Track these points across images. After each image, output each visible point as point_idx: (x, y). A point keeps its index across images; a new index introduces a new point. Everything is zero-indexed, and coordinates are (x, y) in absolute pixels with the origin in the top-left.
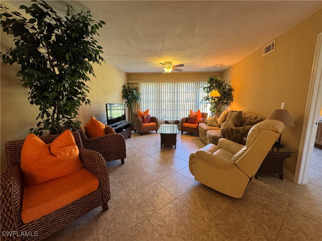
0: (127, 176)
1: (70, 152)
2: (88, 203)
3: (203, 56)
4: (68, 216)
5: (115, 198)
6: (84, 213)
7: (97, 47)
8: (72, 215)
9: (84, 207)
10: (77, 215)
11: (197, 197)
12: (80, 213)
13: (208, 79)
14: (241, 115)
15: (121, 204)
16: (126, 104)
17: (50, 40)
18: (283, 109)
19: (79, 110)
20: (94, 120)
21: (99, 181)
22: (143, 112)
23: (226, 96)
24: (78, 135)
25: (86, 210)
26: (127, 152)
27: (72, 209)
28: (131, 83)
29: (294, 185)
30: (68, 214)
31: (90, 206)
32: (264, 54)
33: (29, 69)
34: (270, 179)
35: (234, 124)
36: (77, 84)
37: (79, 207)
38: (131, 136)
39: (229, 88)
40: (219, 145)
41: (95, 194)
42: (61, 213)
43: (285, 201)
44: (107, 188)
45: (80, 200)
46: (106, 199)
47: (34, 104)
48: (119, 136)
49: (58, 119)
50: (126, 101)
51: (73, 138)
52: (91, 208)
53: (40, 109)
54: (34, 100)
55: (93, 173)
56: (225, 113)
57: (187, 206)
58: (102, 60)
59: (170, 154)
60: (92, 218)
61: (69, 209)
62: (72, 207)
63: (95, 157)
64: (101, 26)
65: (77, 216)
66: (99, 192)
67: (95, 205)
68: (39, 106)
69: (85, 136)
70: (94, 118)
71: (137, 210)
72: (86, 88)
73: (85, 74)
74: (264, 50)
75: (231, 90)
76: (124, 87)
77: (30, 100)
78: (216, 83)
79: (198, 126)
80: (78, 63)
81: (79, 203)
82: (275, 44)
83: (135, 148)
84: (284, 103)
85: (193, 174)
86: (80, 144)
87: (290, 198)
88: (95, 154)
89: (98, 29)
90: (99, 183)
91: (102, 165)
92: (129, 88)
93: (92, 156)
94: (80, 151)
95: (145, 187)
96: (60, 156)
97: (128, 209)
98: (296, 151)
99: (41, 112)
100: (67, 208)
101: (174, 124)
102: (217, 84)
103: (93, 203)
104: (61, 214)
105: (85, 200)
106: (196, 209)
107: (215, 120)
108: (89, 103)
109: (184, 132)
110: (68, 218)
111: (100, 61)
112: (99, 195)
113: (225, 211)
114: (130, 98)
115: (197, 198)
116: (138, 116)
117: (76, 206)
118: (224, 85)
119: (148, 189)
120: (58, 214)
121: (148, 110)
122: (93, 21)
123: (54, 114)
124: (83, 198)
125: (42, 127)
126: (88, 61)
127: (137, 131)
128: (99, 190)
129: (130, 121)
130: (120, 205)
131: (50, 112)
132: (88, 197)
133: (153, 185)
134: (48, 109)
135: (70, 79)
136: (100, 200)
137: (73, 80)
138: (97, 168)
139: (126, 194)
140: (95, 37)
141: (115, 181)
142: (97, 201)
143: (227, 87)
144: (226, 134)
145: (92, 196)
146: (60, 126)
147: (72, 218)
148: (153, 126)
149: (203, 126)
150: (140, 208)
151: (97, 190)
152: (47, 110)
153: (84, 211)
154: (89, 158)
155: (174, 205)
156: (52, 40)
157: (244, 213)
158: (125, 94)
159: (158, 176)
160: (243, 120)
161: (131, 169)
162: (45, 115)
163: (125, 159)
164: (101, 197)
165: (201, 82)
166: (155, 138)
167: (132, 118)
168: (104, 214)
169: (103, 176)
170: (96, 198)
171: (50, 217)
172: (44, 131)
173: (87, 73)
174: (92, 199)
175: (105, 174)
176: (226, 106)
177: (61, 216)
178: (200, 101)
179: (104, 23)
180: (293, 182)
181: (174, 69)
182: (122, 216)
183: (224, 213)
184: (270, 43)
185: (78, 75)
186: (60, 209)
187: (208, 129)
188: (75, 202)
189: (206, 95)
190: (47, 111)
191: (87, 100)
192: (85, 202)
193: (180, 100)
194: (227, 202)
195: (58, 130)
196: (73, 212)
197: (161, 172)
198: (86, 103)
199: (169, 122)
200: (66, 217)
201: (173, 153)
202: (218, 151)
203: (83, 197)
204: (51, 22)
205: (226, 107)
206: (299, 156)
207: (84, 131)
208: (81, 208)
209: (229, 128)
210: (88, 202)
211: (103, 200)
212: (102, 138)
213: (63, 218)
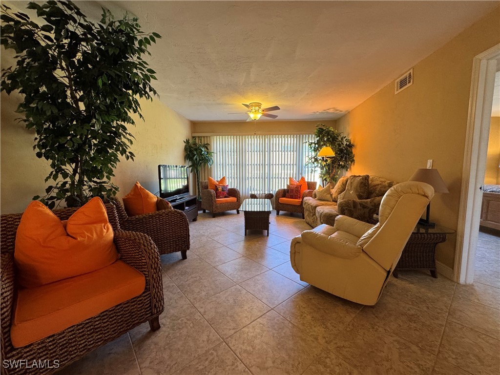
0: (192, 277)
1: (98, 232)
2: (127, 316)
3: (308, 94)
4: (92, 337)
5: (172, 311)
6: (120, 332)
7: (148, 70)
8: (99, 337)
9: (121, 322)
10: (108, 335)
11: (304, 306)
12: (113, 333)
13: (316, 131)
14: (368, 180)
15: (182, 320)
16: (191, 168)
17: (74, 59)
18: (431, 168)
19: (116, 168)
20: (139, 187)
21: (146, 280)
22: (218, 181)
23: (343, 155)
24: (112, 208)
25: (123, 328)
26: (191, 241)
27: (99, 326)
28: (198, 137)
29: (454, 285)
30: (91, 334)
31: (130, 322)
32: (397, 91)
33: (37, 101)
34: (417, 277)
35: (357, 195)
36: (114, 129)
37: (111, 322)
38: (198, 218)
39: (348, 143)
40: (337, 225)
41: (139, 301)
42: (80, 331)
43: (442, 310)
44: (158, 291)
45: (114, 310)
46: (157, 311)
47: (43, 157)
48: (179, 213)
49: (81, 181)
50: (190, 164)
51: (105, 210)
52: (131, 324)
53: (53, 166)
54: (43, 151)
55: (137, 268)
56: (343, 180)
57: (289, 320)
58: (155, 93)
59: (259, 244)
60: (133, 344)
61: (95, 326)
62: (99, 322)
63: (139, 240)
64: (154, 41)
65: (108, 337)
66: (145, 298)
67: (137, 319)
68: (50, 161)
69: (125, 213)
70: (139, 185)
71: (208, 329)
72: (128, 136)
73: (128, 111)
74: (397, 84)
75: (350, 146)
76: (187, 142)
77: (37, 150)
78: (327, 136)
79: (302, 202)
80: (116, 95)
81: (112, 316)
82: (413, 74)
83: (203, 236)
84: (431, 161)
85: (297, 272)
86: (115, 223)
87: (449, 305)
88: (140, 236)
89: (149, 44)
90: (146, 283)
91: (150, 253)
92: (195, 144)
93: (135, 239)
94: (115, 234)
95: (221, 293)
96: (82, 239)
97: (193, 327)
98: (453, 232)
99: (54, 170)
100: (90, 324)
101: (265, 198)
102: (329, 137)
103: (135, 316)
104: (80, 333)
105: (122, 311)
106: (303, 324)
107: (328, 191)
108: (132, 158)
109: (281, 212)
110: (91, 341)
111: (151, 94)
112: (144, 303)
113: (351, 326)
114: (196, 159)
115: (304, 308)
116: (209, 187)
117: (106, 320)
118: (340, 139)
119: (225, 296)
120: (74, 334)
121: (224, 178)
122: (142, 32)
123: (74, 174)
124: (119, 307)
125: (55, 195)
126: (133, 95)
127: (207, 211)
128: (145, 294)
129: (196, 195)
130: (179, 321)
131: (68, 172)
132: (126, 305)
133: (233, 290)
134: (66, 166)
135: (103, 119)
136: (147, 311)
137: (108, 120)
138: (143, 258)
139: (189, 304)
140: (144, 57)
141: (171, 285)
142: (142, 312)
143: (345, 141)
144: (347, 209)
145: (133, 304)
146: (84, 195)
147: (99, 342)
148: (231, 203)
149: (310, 200)
150: (212, 325)
151: (142, 294)
152: (63, 167)
153: (120, 329)
154: (129, 243)
155: (268, 319)
156: (77, 58)
157: (380, 329)
158: (188, 153)
159: (242, 277)
160: (372, 188)
161: (197, 266)
162: (60, 175)
163: (188, 251)
164: (148, 306)
165: (304, 136)
166: (235, 220)
167: (199, 191)
168: (153, 337)
169: (152, 271)
170: (139, 308)
171: (60, 339)
172: (57, 202)
173: (130, 112)
174: (134, 309)
175: (156, 269)
176: (344, 170)
177: (80, 337)
178: (304, 164)
179: (158, 36)
180: (452, 281)
181: (264, 115)
182: (183, 339)
183: (348, 329)
184: (405, 75)
185: (115, 112)
186: (78, 325)
187: (319, 204)
188: (105, 313)
189: (314, 154)
190: (63, 170)
191: (130, 153)
192: (121, 315)
193: (274, 163)
194: (352, 312)
195: (80, 201)
196: (101, 330)
197: (246, 270)
198: (128, 158)
199: (258, 196)
200: (88, 339)
201: (266, 241)
202: (336, 234)
203: (117, 306)
204: (77, 31)
205: (344, 173)
206: (459, 238)
207: (122, 204)
208: (115, 325)
209: (350, 200)
210: (127, 314)
211: (151, 312)
212: (152, 217)
213: (83, 341)
